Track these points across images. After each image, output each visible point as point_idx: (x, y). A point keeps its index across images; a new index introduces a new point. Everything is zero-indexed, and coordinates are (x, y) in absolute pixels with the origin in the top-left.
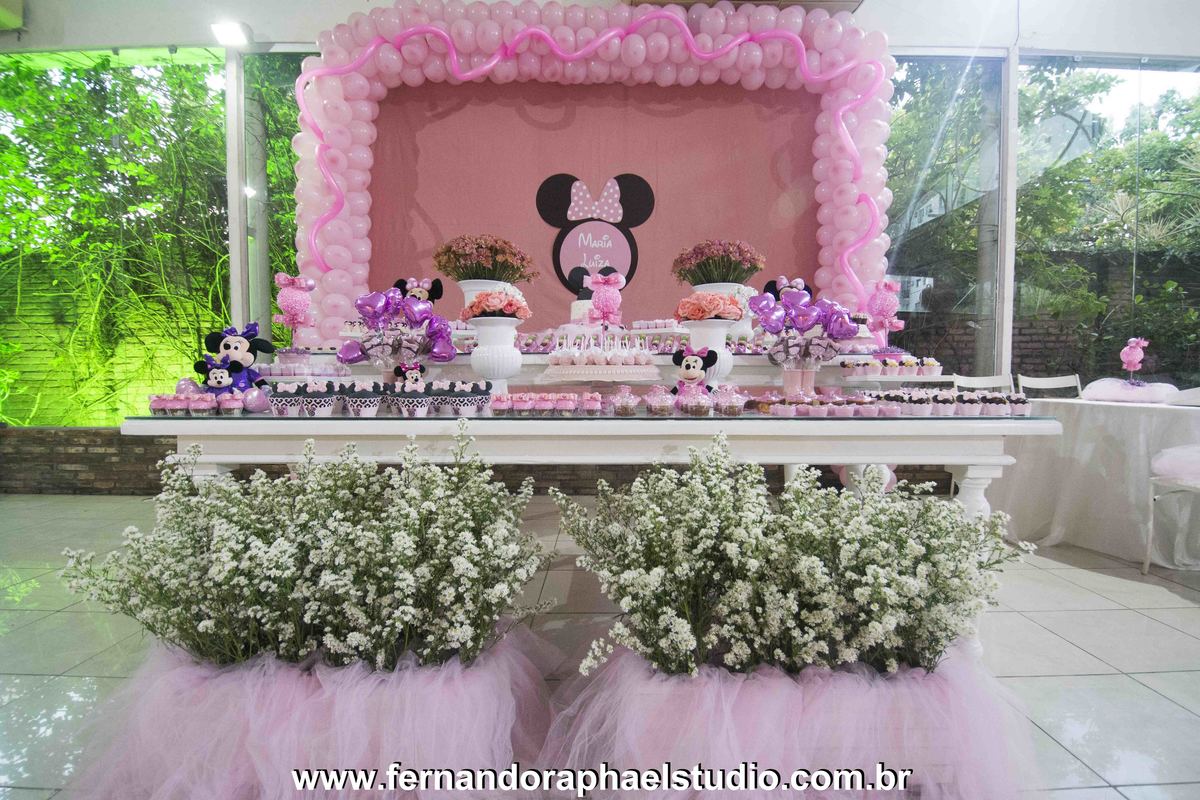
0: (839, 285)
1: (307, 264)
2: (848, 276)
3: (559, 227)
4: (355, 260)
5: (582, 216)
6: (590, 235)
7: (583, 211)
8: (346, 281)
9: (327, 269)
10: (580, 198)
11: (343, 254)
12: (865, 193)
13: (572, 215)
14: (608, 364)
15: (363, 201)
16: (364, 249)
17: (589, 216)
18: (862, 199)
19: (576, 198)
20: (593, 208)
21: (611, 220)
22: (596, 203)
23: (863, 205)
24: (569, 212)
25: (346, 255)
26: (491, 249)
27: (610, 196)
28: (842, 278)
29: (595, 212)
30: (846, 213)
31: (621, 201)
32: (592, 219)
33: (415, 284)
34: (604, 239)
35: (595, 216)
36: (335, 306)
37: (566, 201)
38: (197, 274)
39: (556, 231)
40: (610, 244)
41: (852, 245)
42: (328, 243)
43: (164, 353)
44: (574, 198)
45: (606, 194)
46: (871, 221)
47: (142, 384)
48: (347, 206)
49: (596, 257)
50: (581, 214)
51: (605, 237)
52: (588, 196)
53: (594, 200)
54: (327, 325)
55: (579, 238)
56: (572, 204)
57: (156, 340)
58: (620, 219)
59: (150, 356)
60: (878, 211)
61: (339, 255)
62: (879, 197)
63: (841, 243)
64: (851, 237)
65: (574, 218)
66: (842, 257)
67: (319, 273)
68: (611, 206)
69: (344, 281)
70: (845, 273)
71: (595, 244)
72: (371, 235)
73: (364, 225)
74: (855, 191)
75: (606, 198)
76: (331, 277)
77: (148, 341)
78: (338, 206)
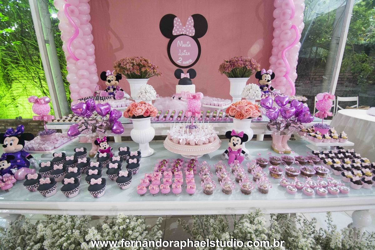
0: (280, 64)
1: (69, 58)
2: (284, 61)
3: (169, 38)
4: (88, 55)
5: (178, 33)
6: (182, 41)
7: (179, 31)
8: (86, 64)
9: (78, 60)
10: (177, 25)
11: (83, 53)
12: (294, 24)
13: (175, 33)
14: (196, 144)
15: (88, 28)
16: (91, 49)
17: (181, 33)
18: (293, 27)
19: (176, 25)
20: (183, 30)
21: (190, 35)
22: (184, 27)
23: (293, 29)
24: (173, 32)
25: (84, 53)
26: (139, 65)
27: (190, 24)
28: (281, 61)
29: (184, 31)
30: (286, 33)
31: (195, 26)
32: (182, 35)
33: (110, 73)
34: (187, 43)
35: (184, 33)
36: (83, 75)
37: (172, 27)
38: (35, 56)
39: (168, 40)
40: (190, 45)
41: (287, 48)
42: (76, 48)
43: (29, 86)
44: (175, 25)
45: (188, 23)
46: (296, 37)
47: (24, 97)
48: (81, 32)
49: (185, 51)
50: (178, 32)
51: (188, 42)
52: (181, 24)
53: (183, 26)
54: (81, 83)
55: (177, 43)
56: (174, 28)
57: (25, 81)
58: (194, 34)
59: (25, 87)
60: (299, 33)
61: (81, 54)
62: (300, 27)
63: (283, 46)
64: (287, 44)
65: (175, 34)
66: (282, 53)
67: (74, 61)
68: (190, 29)
69: (84, 64)
70: (283, 59)
71: (184, 46)
72: (94, 42)
73: (90, 38)
74: (290, 23)
75: (188, 25)
76: (79, 63)
77: (23, 81)
78: (77, 32)
